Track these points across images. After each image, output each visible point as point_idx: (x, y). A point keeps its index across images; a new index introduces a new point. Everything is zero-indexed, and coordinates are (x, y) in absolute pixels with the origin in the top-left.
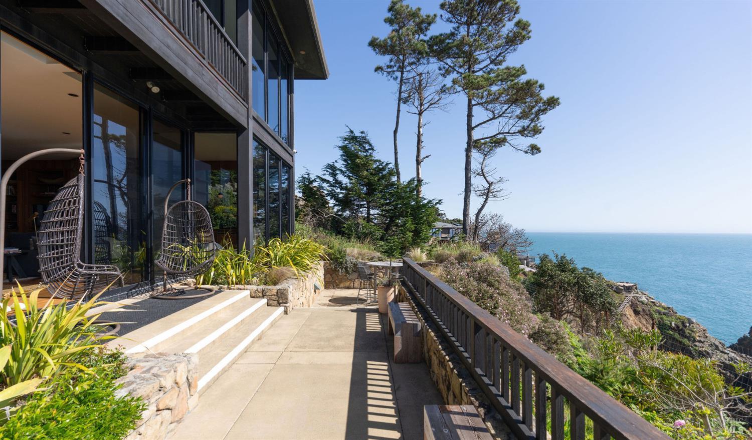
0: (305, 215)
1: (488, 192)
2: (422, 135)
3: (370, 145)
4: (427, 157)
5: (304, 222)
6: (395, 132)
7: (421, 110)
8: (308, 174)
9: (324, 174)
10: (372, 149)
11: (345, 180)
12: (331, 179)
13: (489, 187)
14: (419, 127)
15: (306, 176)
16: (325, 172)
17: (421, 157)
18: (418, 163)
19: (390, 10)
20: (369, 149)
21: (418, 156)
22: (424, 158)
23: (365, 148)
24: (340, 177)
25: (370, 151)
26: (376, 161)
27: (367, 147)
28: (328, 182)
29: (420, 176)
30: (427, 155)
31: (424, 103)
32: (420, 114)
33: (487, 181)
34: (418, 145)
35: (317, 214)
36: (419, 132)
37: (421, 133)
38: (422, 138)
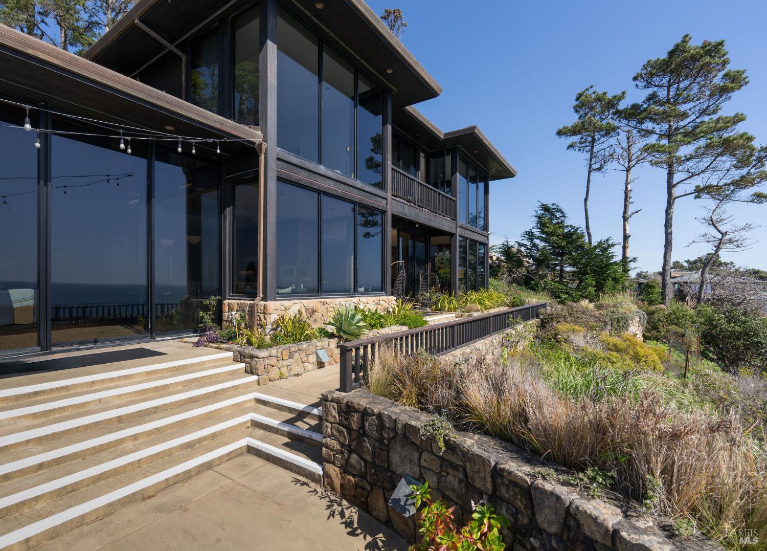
0: (502, 274)
1: (720, 243)
2: (631, 190)
3: (562, 213)
4: (637, 212)
5: (501, 279)
6: (586, 200)
7: (629, 167)
8: (507, 242)
9: (523, 240)
10: (564, 217)
11: (541, 244)
12: (528, 243)
13: (722, 237)
14: (627, 184)
15: (506, 243)
16: (523, 238)
17: (630, 212)
18: (625, 219)
19: (577, 99)
20: (561, 217)
21: (625, 212)
22: (633, 214)
23: (556, 216)
24: (537, 241)
25: (562, 218)
26: (567, 226)
27: (558, 215)
28: (525, 246)
29: (627, 232)
30: (637, 210)
31: (632, 159)
32: (628, 170)
33: (719, 231)
34: (625, 202)
35: (513, 273)
36: (627, 188)
37: (629, 189)
38: (630, 195)
